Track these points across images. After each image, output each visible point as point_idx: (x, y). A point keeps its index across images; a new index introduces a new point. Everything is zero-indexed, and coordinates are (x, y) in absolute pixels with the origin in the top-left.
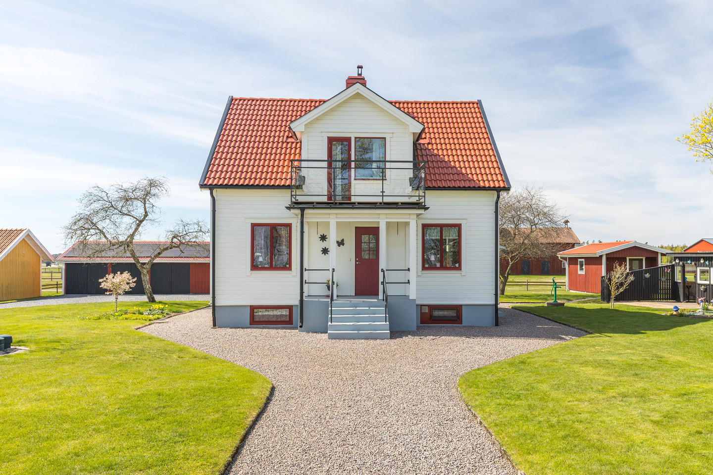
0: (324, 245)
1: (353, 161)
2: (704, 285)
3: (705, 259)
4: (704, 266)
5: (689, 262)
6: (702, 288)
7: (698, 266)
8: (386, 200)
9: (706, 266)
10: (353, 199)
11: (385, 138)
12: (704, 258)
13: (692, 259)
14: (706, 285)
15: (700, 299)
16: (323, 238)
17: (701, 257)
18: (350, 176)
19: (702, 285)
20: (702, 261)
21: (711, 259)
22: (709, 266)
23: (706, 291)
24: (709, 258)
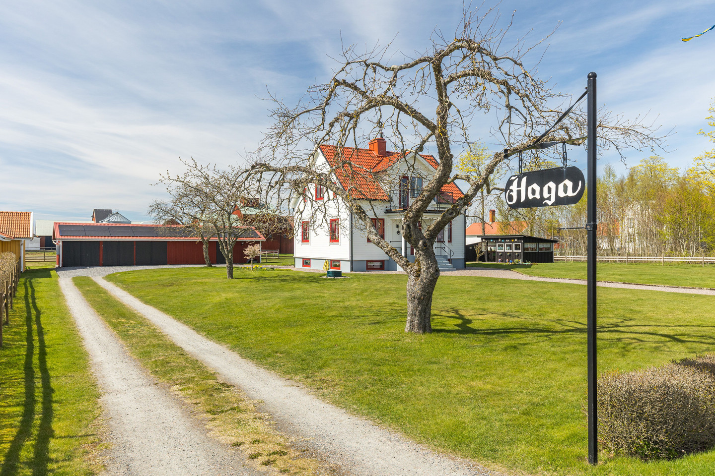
0: (398, 229)
2: (501, 252)
3: (502, 239)
4: (500, 243)
5: (492, 240)
6: (500, 254)
7: (497, 243)
9: (502, 242)
11: (423, 178)
13: (493, 239)
15: (499, 260)
16: (398, 226)
17: (499, 238)
18: (408, 196)
19: (499, 252)
20: (500, 240)
21: (505, 239)
22: (503, 243)
23: (502, 255)
24: (504, 238)
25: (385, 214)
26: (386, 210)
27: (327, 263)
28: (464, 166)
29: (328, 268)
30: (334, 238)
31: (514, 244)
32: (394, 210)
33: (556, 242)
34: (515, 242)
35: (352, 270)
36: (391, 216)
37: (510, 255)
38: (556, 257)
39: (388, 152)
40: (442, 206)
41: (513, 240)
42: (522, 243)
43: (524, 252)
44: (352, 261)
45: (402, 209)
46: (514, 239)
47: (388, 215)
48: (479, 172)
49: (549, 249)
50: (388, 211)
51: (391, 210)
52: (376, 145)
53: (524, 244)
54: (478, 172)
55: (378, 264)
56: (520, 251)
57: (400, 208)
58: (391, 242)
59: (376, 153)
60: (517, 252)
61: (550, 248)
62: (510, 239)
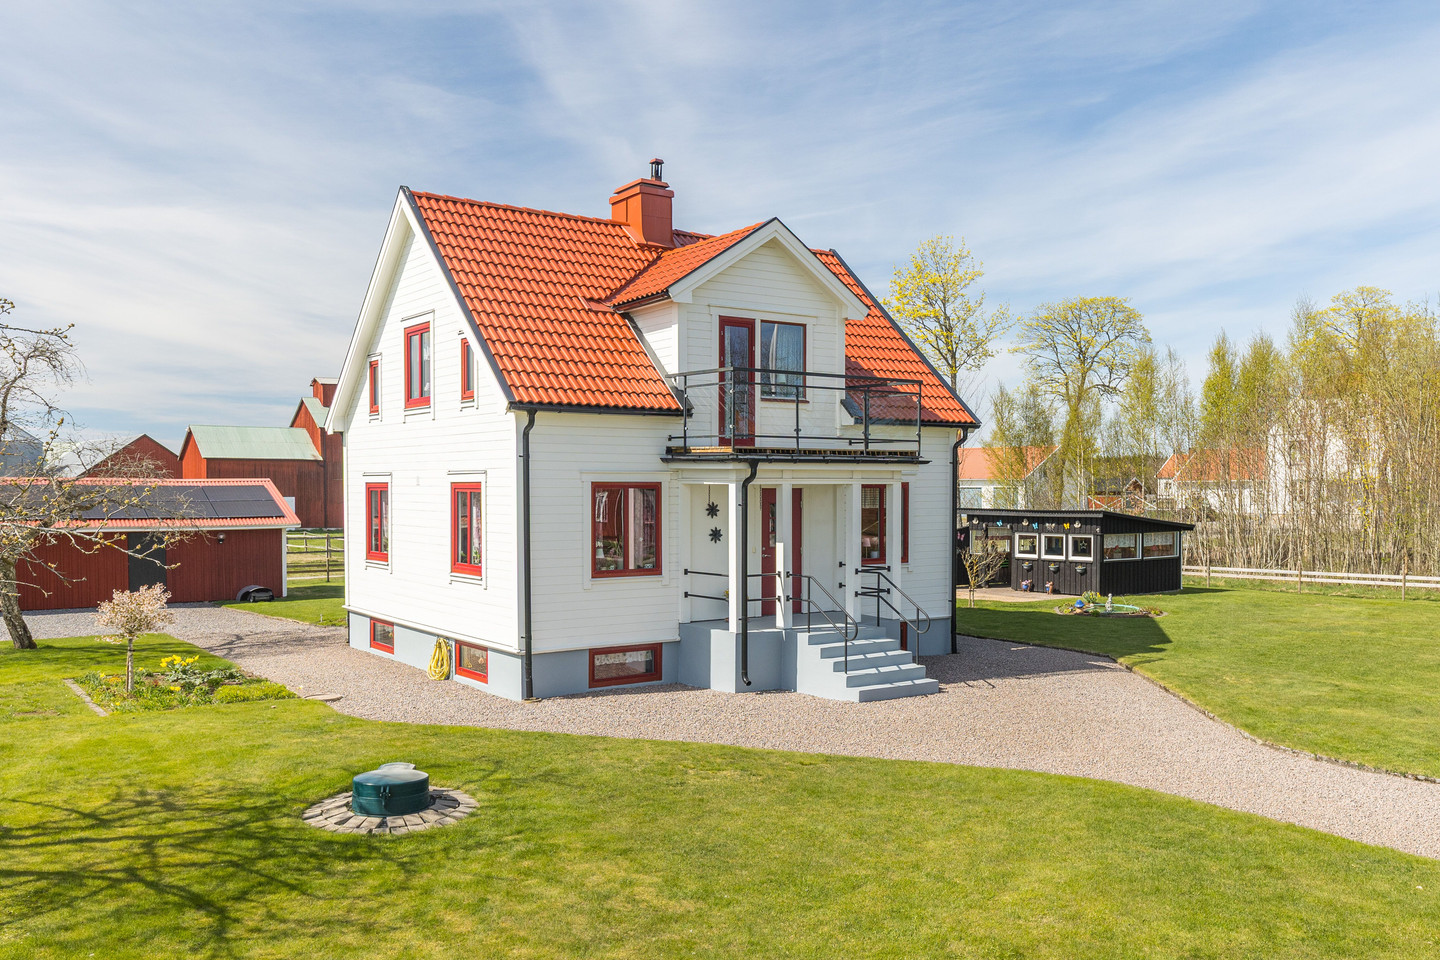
0: (714, 523)
1: (758, 370)
2: (1028, 560)
3: (1031, 520)
4: (1027, 532)
5: (1000, 524)
6: (1026, 565)
7: (1017, 531)
8: (804, 445)
9: (1033, 531)
10: (759, 443)
11: (804, 326)
12: (1028, 518)
13: (1006, 520)
14: (1033, 560)
15: (1024, 583)
16: (712, 510)
17: (1024, 518)
18: (752, 395)
19: (1024, 560)
20: (1025, 523)
21: (1042, 521)
22: (1037, 531)
23: (1031, 569)
24: (1039, 519)
25: (664, 466)
26: (669, 450)
27: (444, 650)
28: (905, 301)
29: (446, 668)
30: (465, 557)
31: (1070, 537)
32: (697, 448)
33: (1191, 528)
34: (1073, 531)
35: (529, 692)
36: (685, 475)
37: (1057, 571)
38: (1189, 574)
39: (679, 234)
40: (876, 431)
41: (1067, 526)
42: (1095, 535)
43: (1102, 563)
44: (528, 658)
45: (729, 450)
46: (1072, 521)
47: (677, 471)
48: (947, 318)
49: (1168, 549)
50: (676, 454)
51: (685, 450)
52: (636, 203)
53: (1102, 537)
54: (942, 319)
55: (641, 657)
56: (1090, 559)
57: (723, 442)
58: (686, 572)
59: (635, 236)
60: (1081, 563)
61: (1172, 546)
62: (1059, 521)
